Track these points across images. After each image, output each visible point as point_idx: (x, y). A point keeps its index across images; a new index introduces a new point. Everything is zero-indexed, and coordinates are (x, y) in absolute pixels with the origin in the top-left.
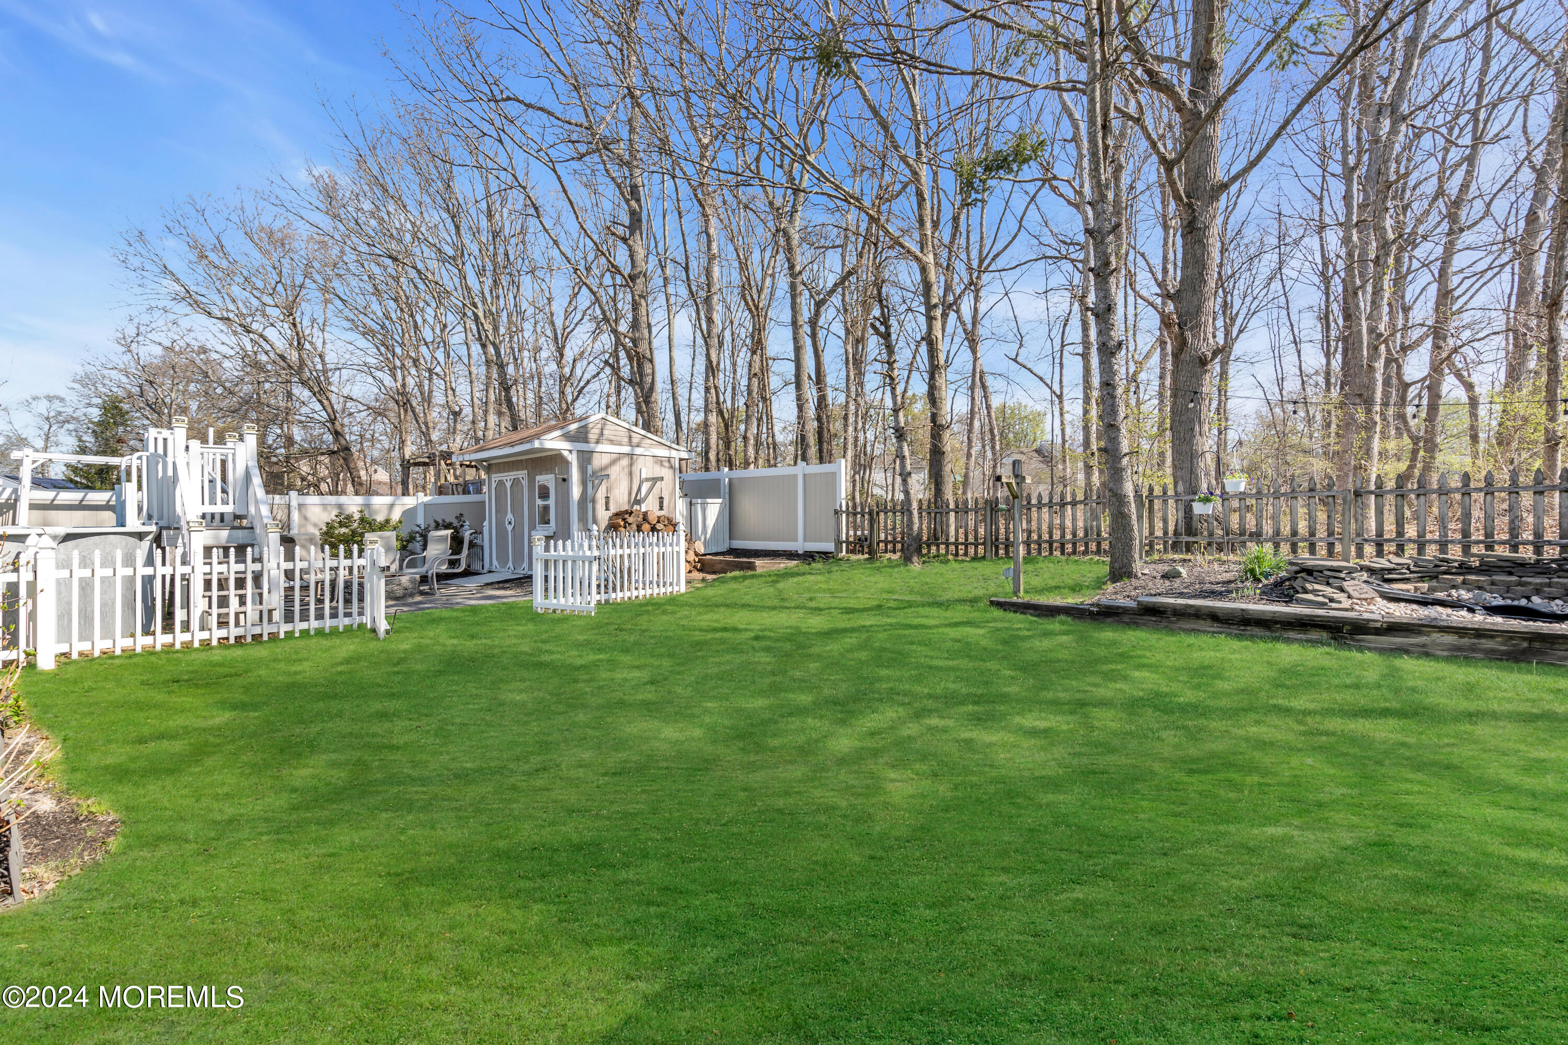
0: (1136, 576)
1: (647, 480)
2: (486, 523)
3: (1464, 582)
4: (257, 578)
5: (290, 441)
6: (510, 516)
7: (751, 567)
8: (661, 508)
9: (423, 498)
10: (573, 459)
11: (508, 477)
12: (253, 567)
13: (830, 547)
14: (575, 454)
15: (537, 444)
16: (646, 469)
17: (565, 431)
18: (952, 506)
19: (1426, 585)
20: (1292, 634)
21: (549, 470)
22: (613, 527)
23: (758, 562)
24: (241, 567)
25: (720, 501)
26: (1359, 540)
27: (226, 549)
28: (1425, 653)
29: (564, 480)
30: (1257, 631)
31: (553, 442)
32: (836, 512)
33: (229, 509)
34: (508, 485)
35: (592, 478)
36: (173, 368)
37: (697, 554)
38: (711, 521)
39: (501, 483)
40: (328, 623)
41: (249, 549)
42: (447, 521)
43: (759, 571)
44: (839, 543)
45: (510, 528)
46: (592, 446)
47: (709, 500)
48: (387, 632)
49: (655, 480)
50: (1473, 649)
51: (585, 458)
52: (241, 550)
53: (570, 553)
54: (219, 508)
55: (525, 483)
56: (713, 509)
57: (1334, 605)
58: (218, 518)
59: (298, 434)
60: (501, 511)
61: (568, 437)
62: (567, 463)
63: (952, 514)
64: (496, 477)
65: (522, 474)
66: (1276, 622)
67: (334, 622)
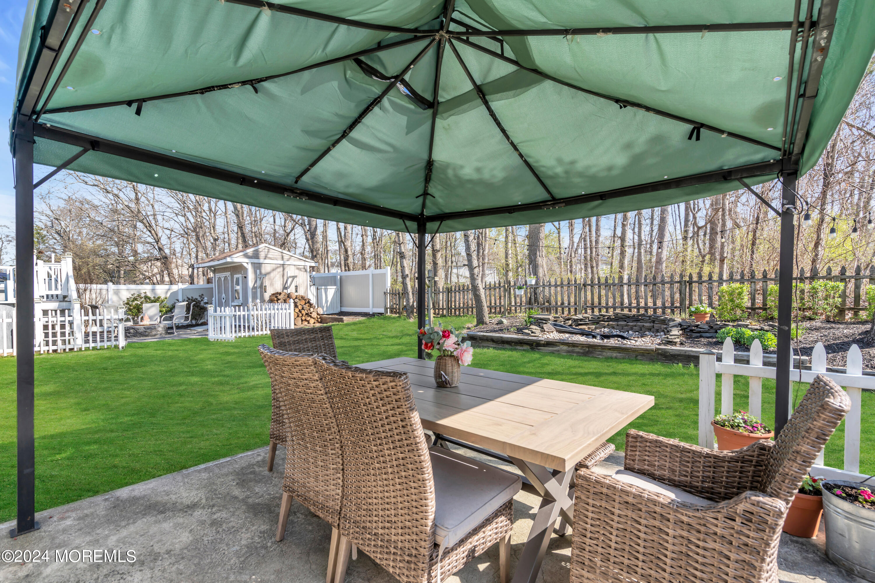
0: (486, 324)
1: (290, 277)
2: (214, 299)
3: (608, 325)
4: (71, 323)
5: (135, 253)
6: (224, 295)
7: (341, 320)
8: (296, 291)
9: (181, 286)
10: (249, 267)
11: (222, 275)
12: (68, 319)
13: (382, 310)
14: (250, 265)
15: (229, 260)
16: (291, 271)
17: (245, 252)
18: (441, 290)
19: (594, 326)
20: (518, 347)
21: (239, 273)
22: (271, 301)
23: (345, 318)
24: (63, 319)
25: (335, 287)
26: (585, 307)
27: (56, 311)
28: (557, 354)
29: (245, 277)
30: (507, 346)
31: (238, 258)
32: (385, 293)
33: (59, 292)
34: (223, 279)
35: (260, 276)
36: (70, 211)
37: (318, 314)
38: (330, 298)
39: (219, 278)
40: (99, 344)
41: (67, 311)
42: (194, 298)
43: (345, 322)
44: (386, 309)
45: (224, 301)
46: (261, 261)
47: (328, 287)
48: (123, 348)
49: (294, 277)
50: (573, 352)
51: (257, 267)
52: (63, 312)
53: (228, 313)
54: (54, 292)
55: (229, 278)
56: (332, 291)
57: (532, 334)
58: (55, 296)
59: (140, 248)
60: (220, 292)
61: (246, 256)
62: (246, 269)
63: (441, 294)
64: (218, 275)
65: (228, 274)
66: (513, 342)
67: (102, 344)
